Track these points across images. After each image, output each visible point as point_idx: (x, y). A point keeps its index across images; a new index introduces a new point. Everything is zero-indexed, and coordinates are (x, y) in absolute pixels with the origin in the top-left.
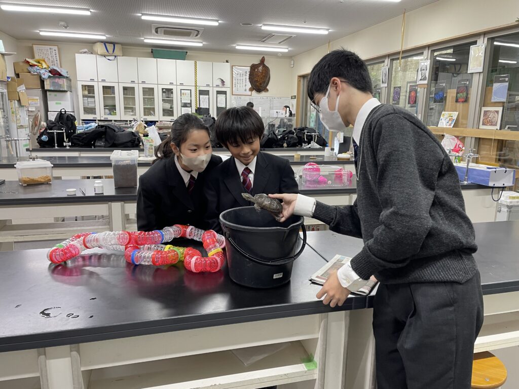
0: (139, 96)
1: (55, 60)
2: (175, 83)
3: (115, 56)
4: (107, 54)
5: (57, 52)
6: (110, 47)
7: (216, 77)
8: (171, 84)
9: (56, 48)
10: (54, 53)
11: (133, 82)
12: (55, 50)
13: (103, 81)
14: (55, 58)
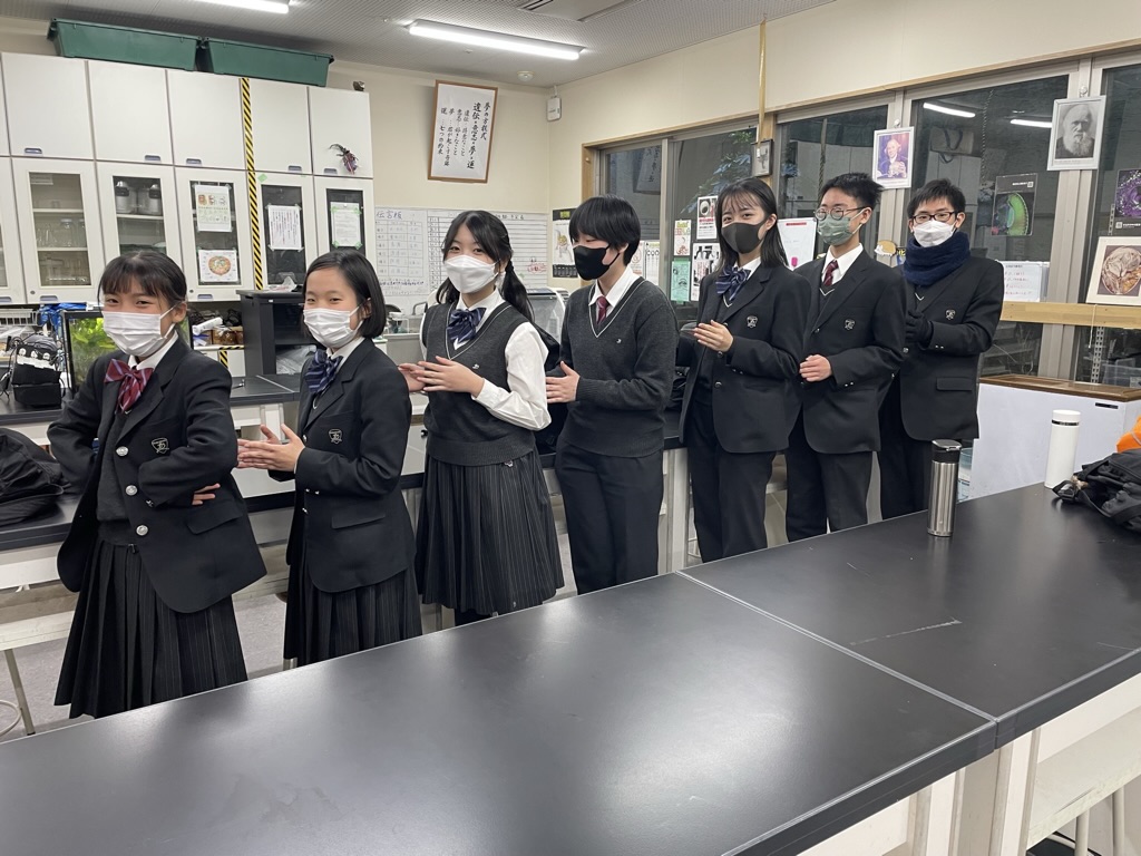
0: (15, 206)
2: (167, 159)
7: (324, 140)
8: (153, 159)
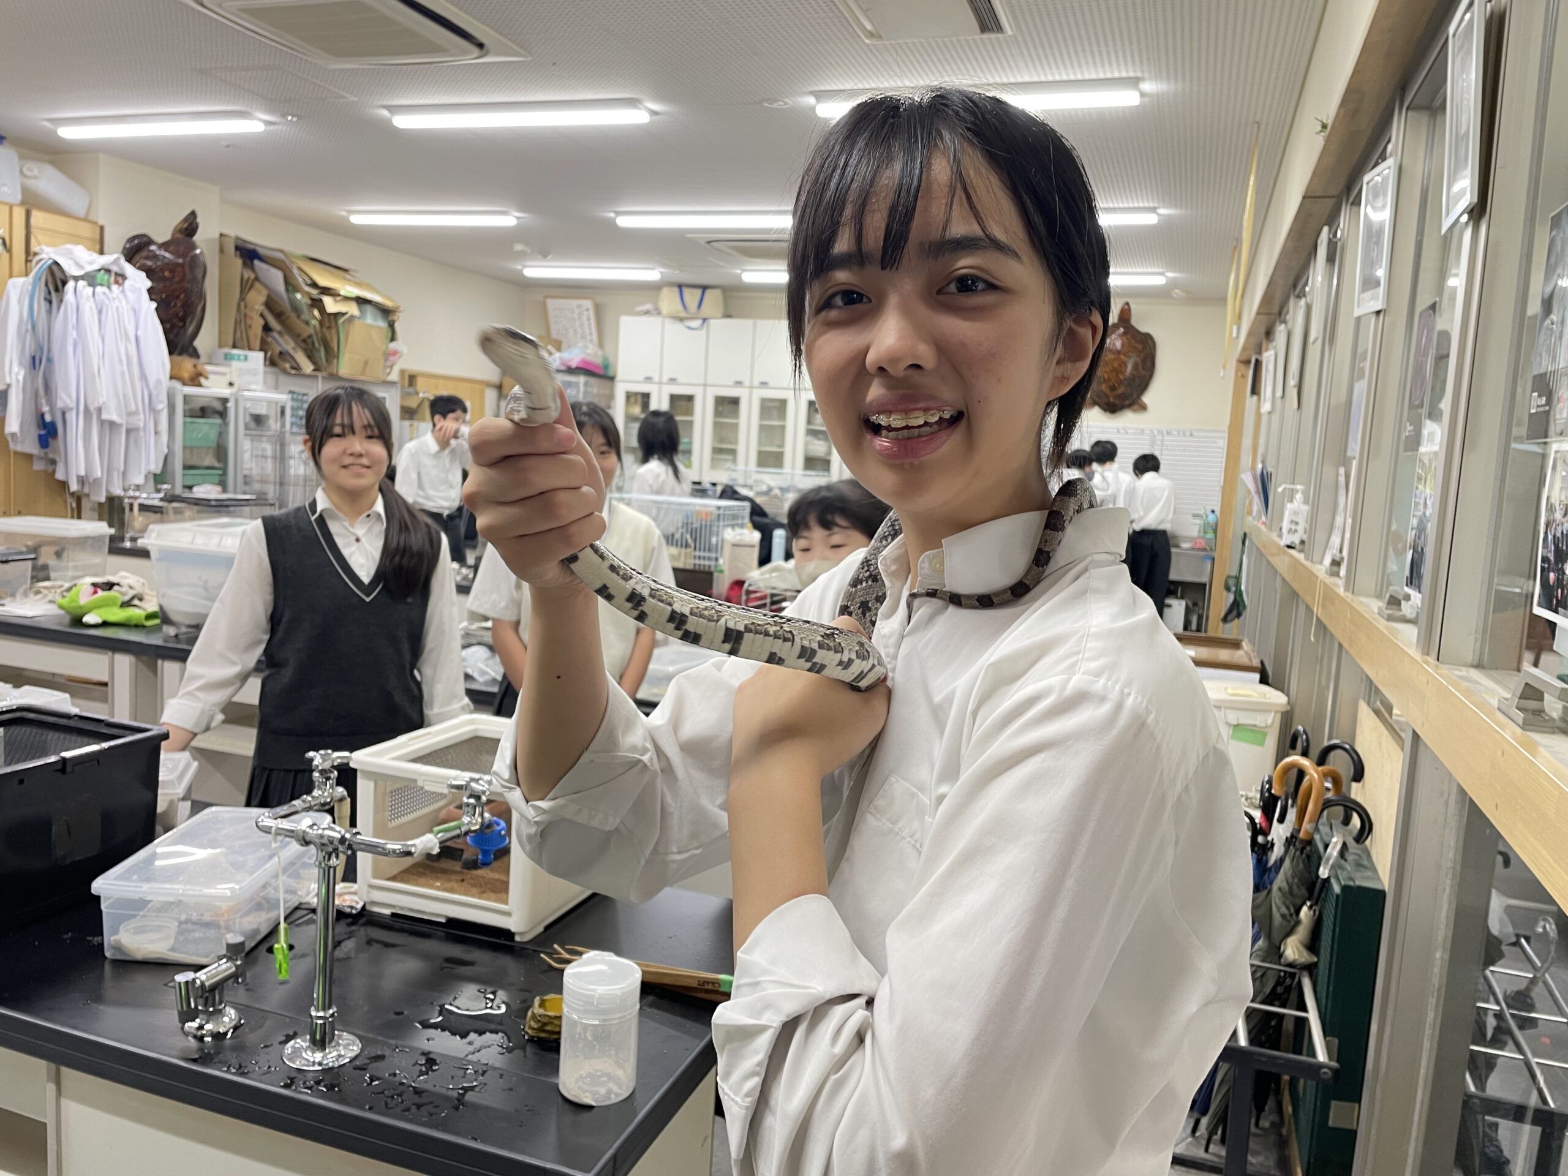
0: (749, 419)
1: (588, 332)
3: (704, 320)
4: (683, 314)
5: (592, 313)
6: (692, 297)
9: (588, 304)
10: (584, 318)
11: (739, 383)
12: (587, 310)
13: (672, 380)
14: (586, 326)
